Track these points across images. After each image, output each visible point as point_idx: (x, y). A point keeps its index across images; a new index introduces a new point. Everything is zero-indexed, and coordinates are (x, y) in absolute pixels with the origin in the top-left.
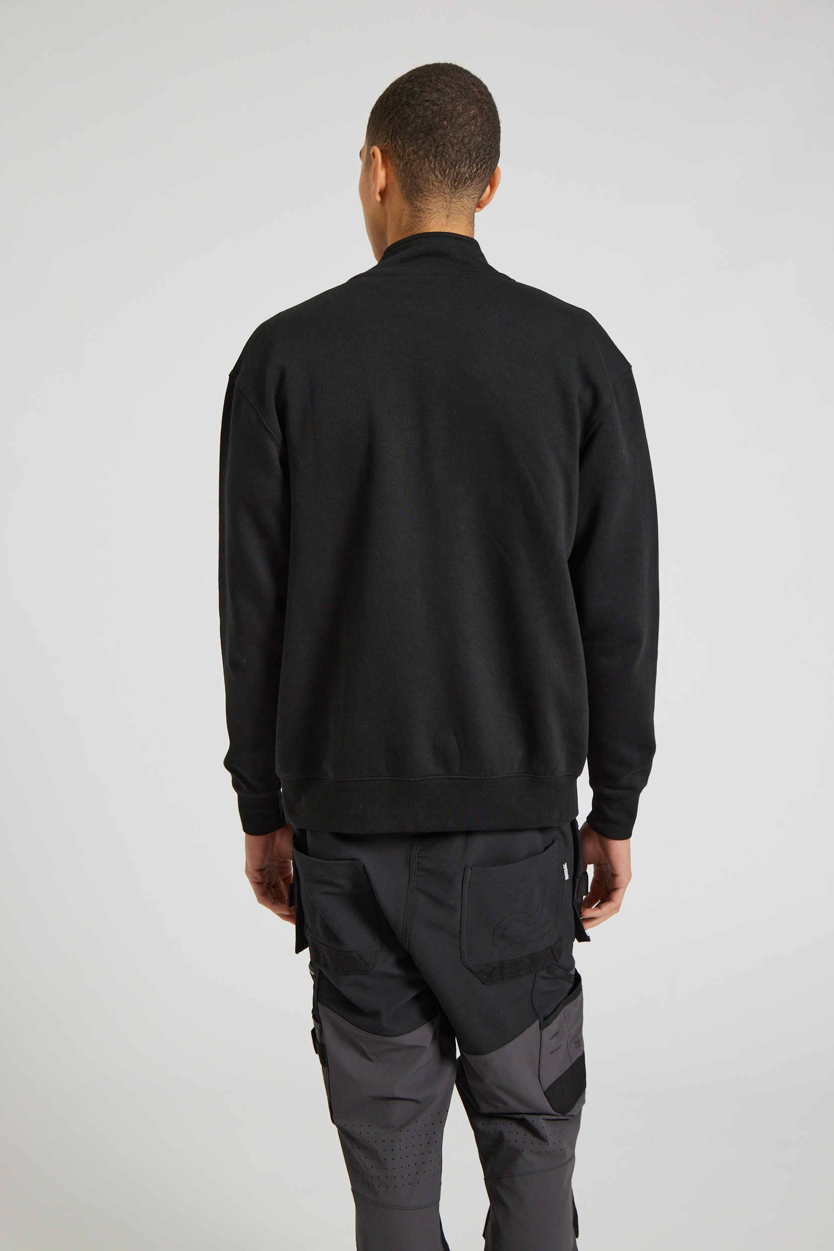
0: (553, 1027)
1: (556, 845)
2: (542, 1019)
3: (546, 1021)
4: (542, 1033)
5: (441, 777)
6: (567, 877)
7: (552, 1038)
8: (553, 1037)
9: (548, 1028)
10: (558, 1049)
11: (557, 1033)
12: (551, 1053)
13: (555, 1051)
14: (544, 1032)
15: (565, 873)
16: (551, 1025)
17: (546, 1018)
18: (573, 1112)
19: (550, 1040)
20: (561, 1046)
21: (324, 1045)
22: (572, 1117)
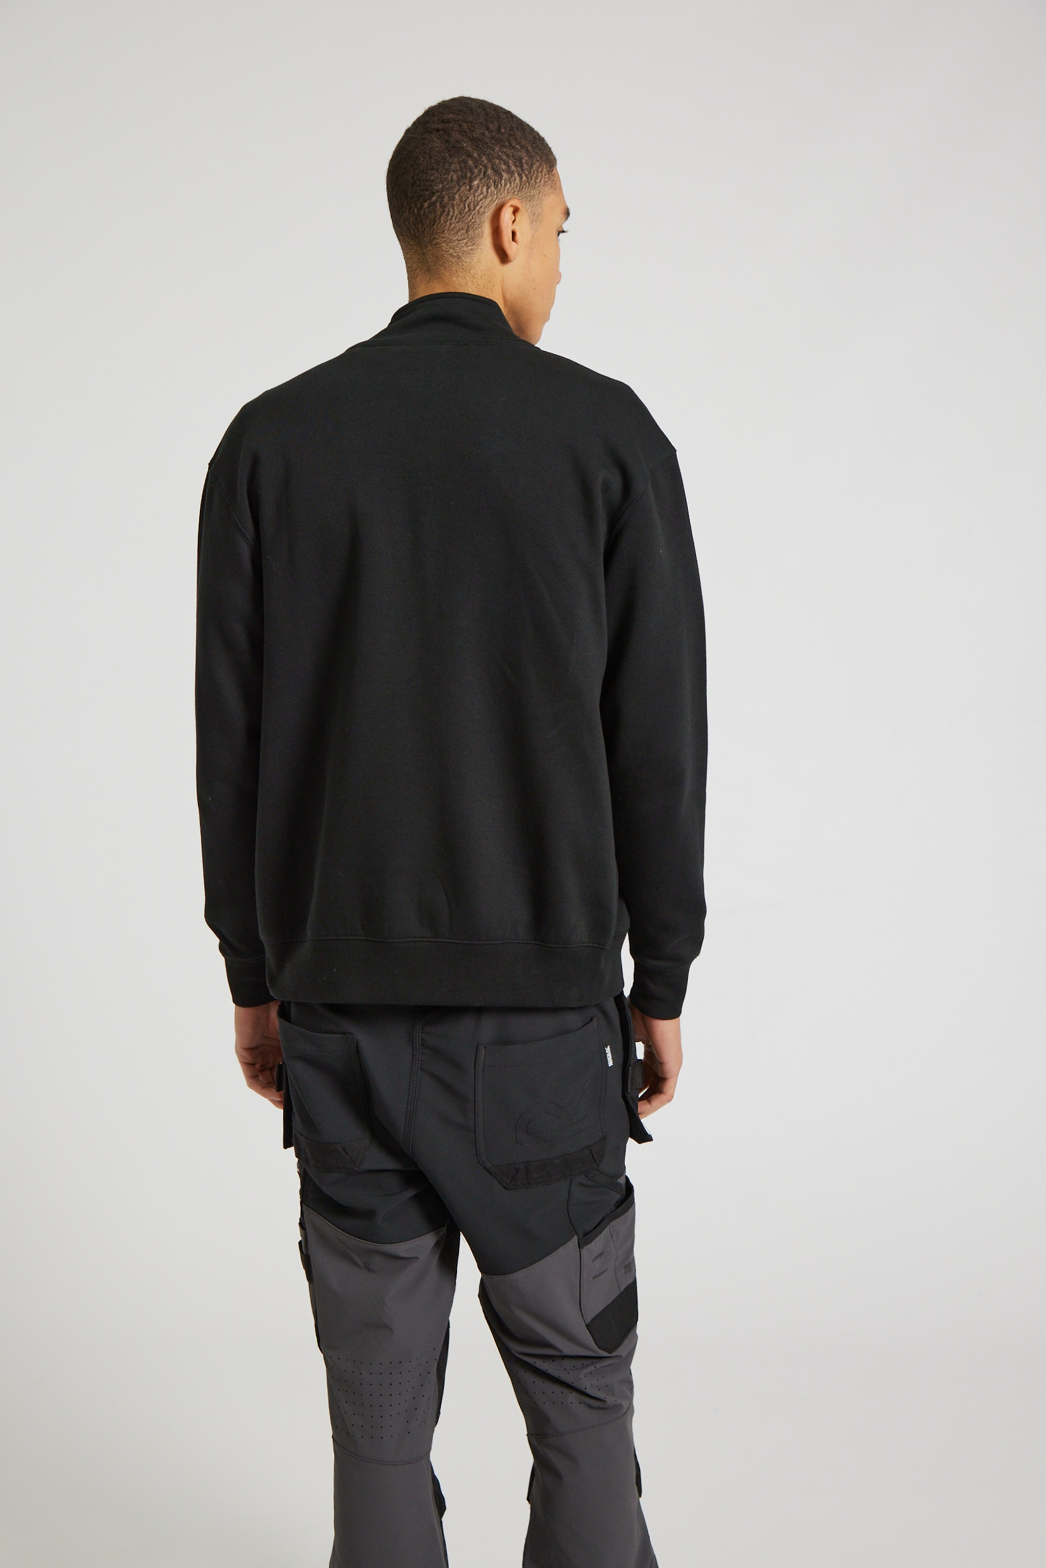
0: (597, 1245)
1: (595, 1022)
2: (582, 1235)
3: (586, 1238)
4: (582, 1252)
5: (426, 940)
6: (610, 1063)
7: (595, 1259)
8: (596, 1257)
9: (590, 1245)
10: (602, 1273)
11: (602, 1254)
12: (594, 1278)
13: (600, 1275)
14: (585, 1251)
15: (608, 1059)
16: (593, 1242)
17: (586, 1234)
18: (621, 1351)
19: (593, 1261)
20: (607, 1269)
21: (309, 1256)
22: (620, 1357)
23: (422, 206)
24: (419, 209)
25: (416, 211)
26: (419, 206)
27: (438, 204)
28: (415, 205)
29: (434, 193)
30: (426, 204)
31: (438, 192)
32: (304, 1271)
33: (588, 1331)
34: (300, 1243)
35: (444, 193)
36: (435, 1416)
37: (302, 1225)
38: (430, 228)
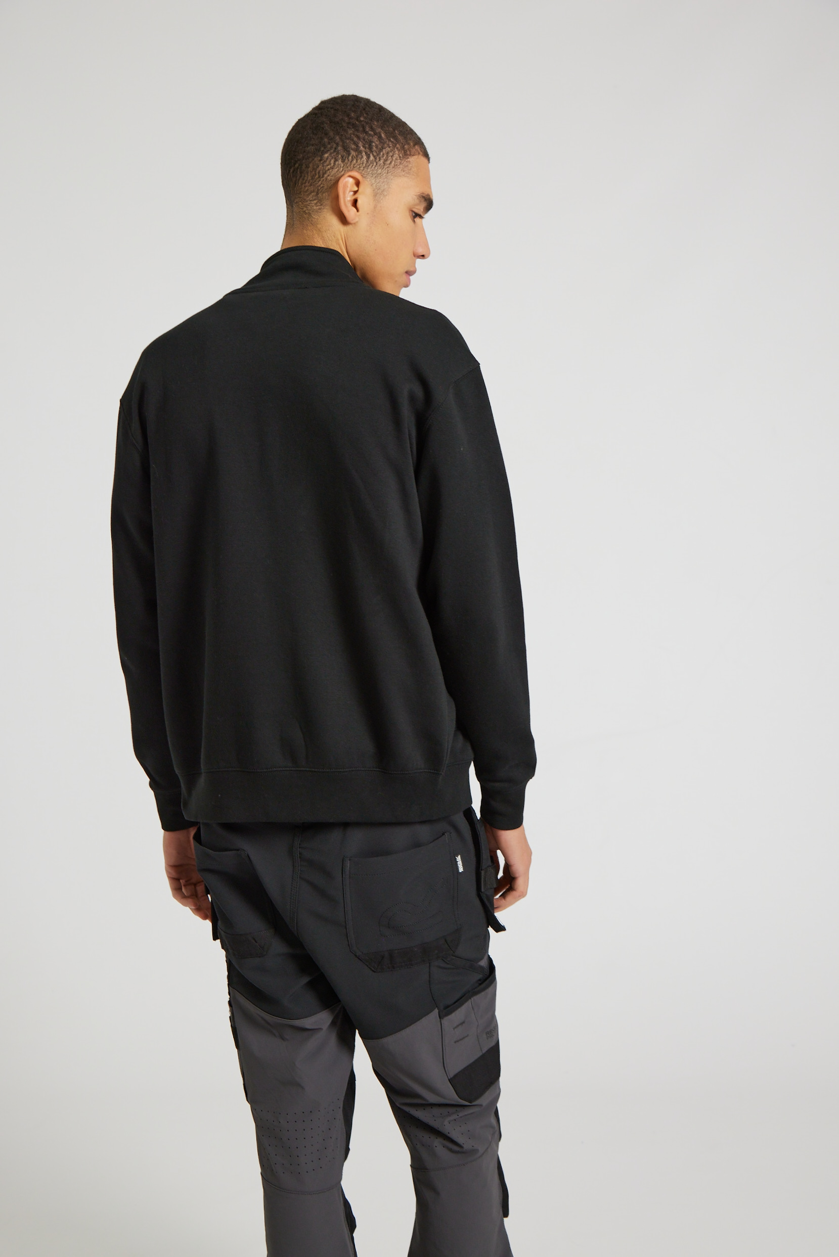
0: (458, 1015)
1: (446, 836)
2: (442, 1008)
3: (446, 1010)
4: (442, 1022)
5: (288, 769)
6: (461, 870)
7: (456, 1027)
8: (458, 1026)
9: (450, 1017)
10: (464, 1038)
11: (463, 1023)
12: (455, 1042)
13: (461, 1040)
14: (446, 1021)
15: (459, 866)
16: (453, 1014)
17: (447, 1007)
18: (484, 1100)
19: (454, 1029)
20: (468, 1036)
21: (236, 1029)
22: (481, 1105)
33: (450, 1084)
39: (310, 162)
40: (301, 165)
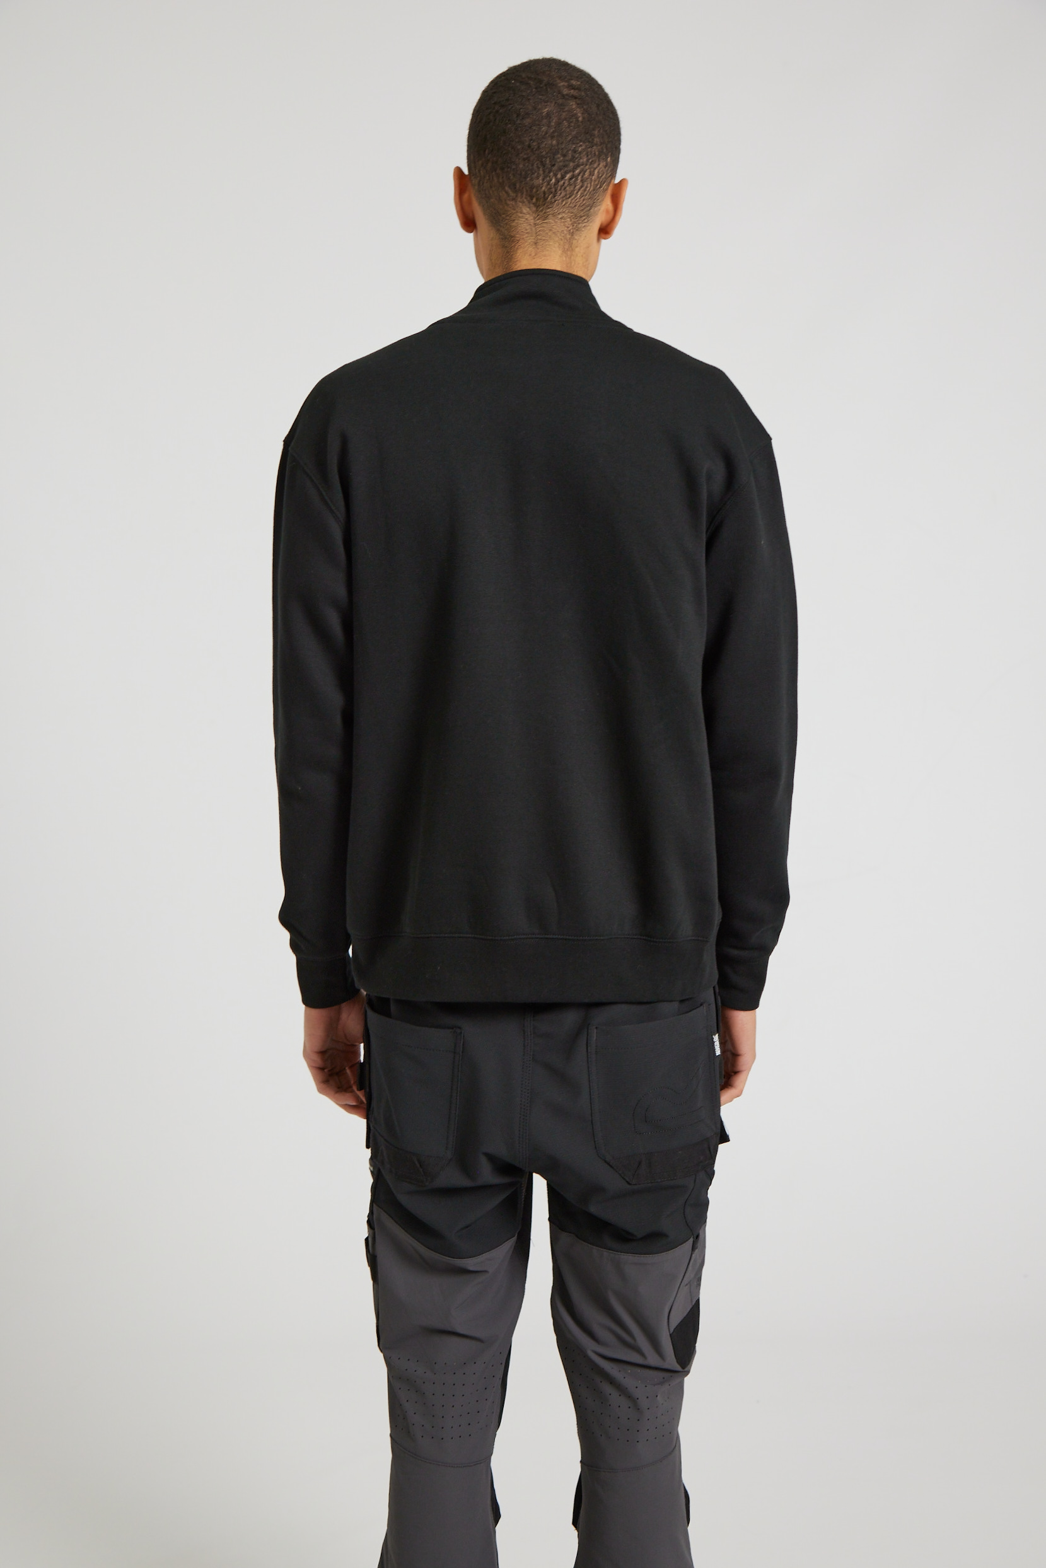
1: (703, 1008)
4: (692, 1256)
5: (534, 936)
15: (716, 1047)
21: (376, 1256)
23: (563, 177)
24: (558, 181)
25: (553, 180)
26: (559, 176)
27: (580, 177)
28: (555, 175)
29: (578, 166)
30: (568, 176)
31: (582, 165)
32: (368, 1269)
33: (671, 1342)
34: (367, 1240)
35: (587, 167)
36: (497, 1420)
37: (370, 1223)
38: (563, 201)
39: (595, 169)
40: (583, 171)
